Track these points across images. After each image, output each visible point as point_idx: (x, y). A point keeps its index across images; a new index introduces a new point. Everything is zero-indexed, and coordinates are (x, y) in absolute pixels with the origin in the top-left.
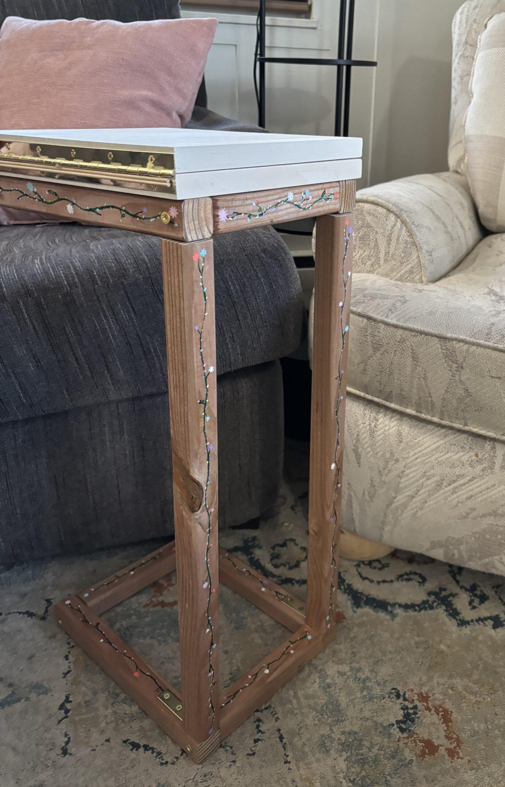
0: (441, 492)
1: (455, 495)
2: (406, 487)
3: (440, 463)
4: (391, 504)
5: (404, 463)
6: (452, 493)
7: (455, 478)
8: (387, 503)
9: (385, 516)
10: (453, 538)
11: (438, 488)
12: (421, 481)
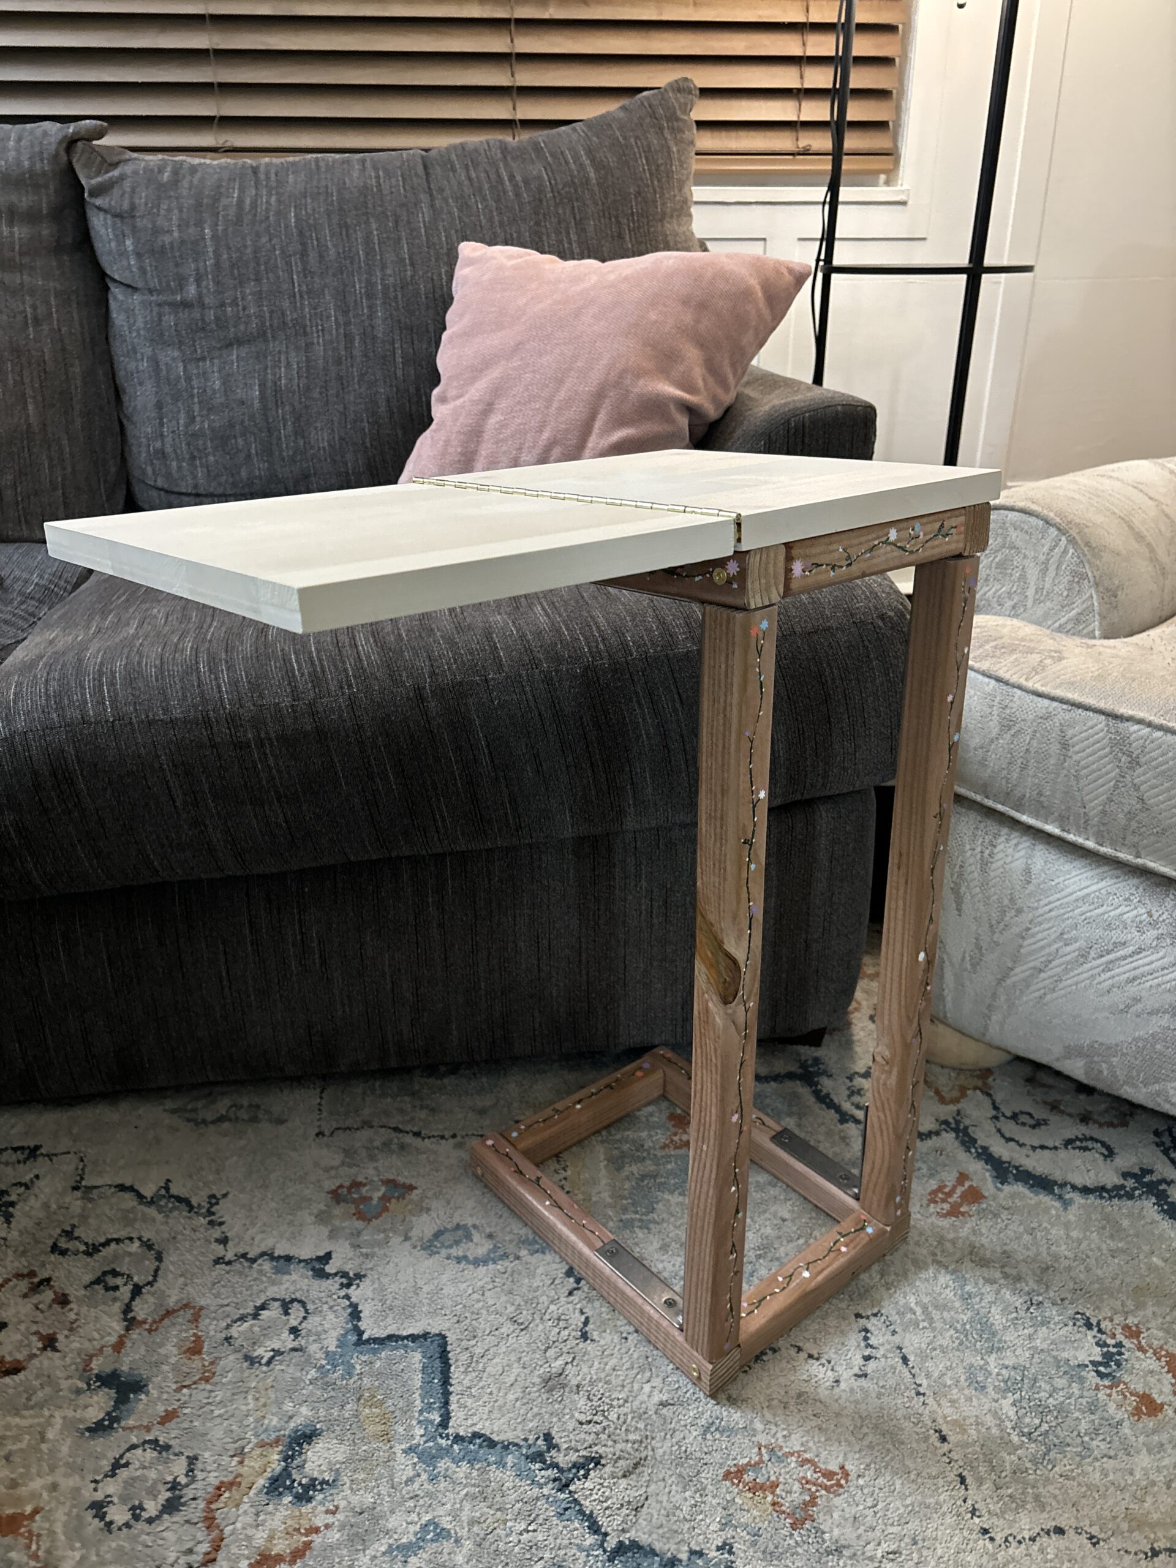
0: (1087, 966)
1: (1108, 974)
2: (1030, 954)
3: (1088, 922)
4: (1003, 979)
5: (1030, 915)
6: (1103, 971)
7: (1111, 947)
8: (999, 976)
9: (994, 996)
10: (1102, 1044)
11: (1082, 960)
12: (1056, 946)
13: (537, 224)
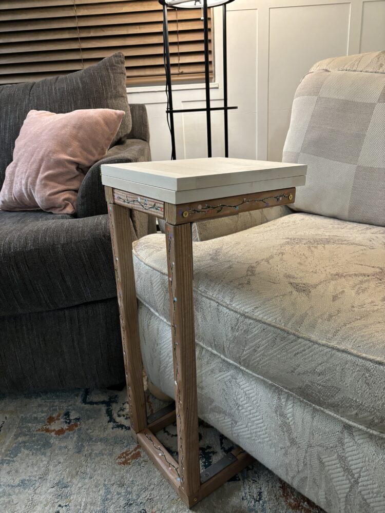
13: (61, 103)
